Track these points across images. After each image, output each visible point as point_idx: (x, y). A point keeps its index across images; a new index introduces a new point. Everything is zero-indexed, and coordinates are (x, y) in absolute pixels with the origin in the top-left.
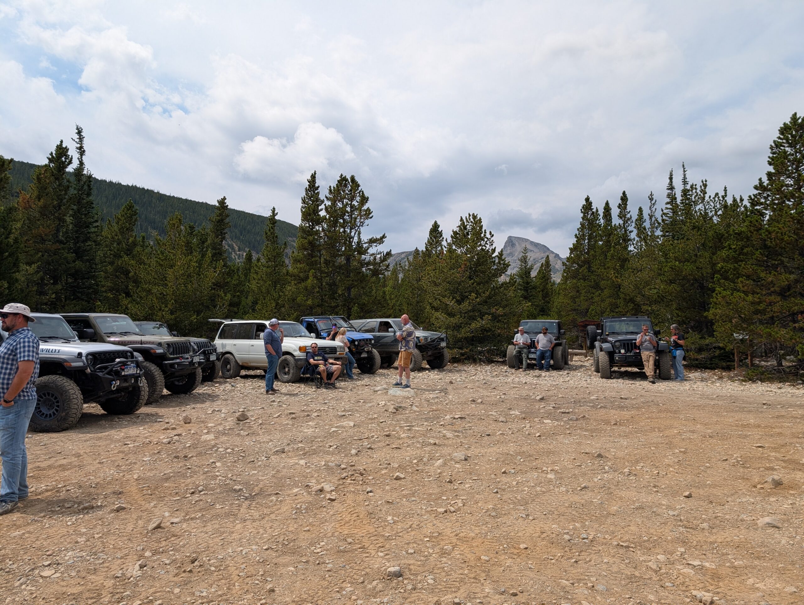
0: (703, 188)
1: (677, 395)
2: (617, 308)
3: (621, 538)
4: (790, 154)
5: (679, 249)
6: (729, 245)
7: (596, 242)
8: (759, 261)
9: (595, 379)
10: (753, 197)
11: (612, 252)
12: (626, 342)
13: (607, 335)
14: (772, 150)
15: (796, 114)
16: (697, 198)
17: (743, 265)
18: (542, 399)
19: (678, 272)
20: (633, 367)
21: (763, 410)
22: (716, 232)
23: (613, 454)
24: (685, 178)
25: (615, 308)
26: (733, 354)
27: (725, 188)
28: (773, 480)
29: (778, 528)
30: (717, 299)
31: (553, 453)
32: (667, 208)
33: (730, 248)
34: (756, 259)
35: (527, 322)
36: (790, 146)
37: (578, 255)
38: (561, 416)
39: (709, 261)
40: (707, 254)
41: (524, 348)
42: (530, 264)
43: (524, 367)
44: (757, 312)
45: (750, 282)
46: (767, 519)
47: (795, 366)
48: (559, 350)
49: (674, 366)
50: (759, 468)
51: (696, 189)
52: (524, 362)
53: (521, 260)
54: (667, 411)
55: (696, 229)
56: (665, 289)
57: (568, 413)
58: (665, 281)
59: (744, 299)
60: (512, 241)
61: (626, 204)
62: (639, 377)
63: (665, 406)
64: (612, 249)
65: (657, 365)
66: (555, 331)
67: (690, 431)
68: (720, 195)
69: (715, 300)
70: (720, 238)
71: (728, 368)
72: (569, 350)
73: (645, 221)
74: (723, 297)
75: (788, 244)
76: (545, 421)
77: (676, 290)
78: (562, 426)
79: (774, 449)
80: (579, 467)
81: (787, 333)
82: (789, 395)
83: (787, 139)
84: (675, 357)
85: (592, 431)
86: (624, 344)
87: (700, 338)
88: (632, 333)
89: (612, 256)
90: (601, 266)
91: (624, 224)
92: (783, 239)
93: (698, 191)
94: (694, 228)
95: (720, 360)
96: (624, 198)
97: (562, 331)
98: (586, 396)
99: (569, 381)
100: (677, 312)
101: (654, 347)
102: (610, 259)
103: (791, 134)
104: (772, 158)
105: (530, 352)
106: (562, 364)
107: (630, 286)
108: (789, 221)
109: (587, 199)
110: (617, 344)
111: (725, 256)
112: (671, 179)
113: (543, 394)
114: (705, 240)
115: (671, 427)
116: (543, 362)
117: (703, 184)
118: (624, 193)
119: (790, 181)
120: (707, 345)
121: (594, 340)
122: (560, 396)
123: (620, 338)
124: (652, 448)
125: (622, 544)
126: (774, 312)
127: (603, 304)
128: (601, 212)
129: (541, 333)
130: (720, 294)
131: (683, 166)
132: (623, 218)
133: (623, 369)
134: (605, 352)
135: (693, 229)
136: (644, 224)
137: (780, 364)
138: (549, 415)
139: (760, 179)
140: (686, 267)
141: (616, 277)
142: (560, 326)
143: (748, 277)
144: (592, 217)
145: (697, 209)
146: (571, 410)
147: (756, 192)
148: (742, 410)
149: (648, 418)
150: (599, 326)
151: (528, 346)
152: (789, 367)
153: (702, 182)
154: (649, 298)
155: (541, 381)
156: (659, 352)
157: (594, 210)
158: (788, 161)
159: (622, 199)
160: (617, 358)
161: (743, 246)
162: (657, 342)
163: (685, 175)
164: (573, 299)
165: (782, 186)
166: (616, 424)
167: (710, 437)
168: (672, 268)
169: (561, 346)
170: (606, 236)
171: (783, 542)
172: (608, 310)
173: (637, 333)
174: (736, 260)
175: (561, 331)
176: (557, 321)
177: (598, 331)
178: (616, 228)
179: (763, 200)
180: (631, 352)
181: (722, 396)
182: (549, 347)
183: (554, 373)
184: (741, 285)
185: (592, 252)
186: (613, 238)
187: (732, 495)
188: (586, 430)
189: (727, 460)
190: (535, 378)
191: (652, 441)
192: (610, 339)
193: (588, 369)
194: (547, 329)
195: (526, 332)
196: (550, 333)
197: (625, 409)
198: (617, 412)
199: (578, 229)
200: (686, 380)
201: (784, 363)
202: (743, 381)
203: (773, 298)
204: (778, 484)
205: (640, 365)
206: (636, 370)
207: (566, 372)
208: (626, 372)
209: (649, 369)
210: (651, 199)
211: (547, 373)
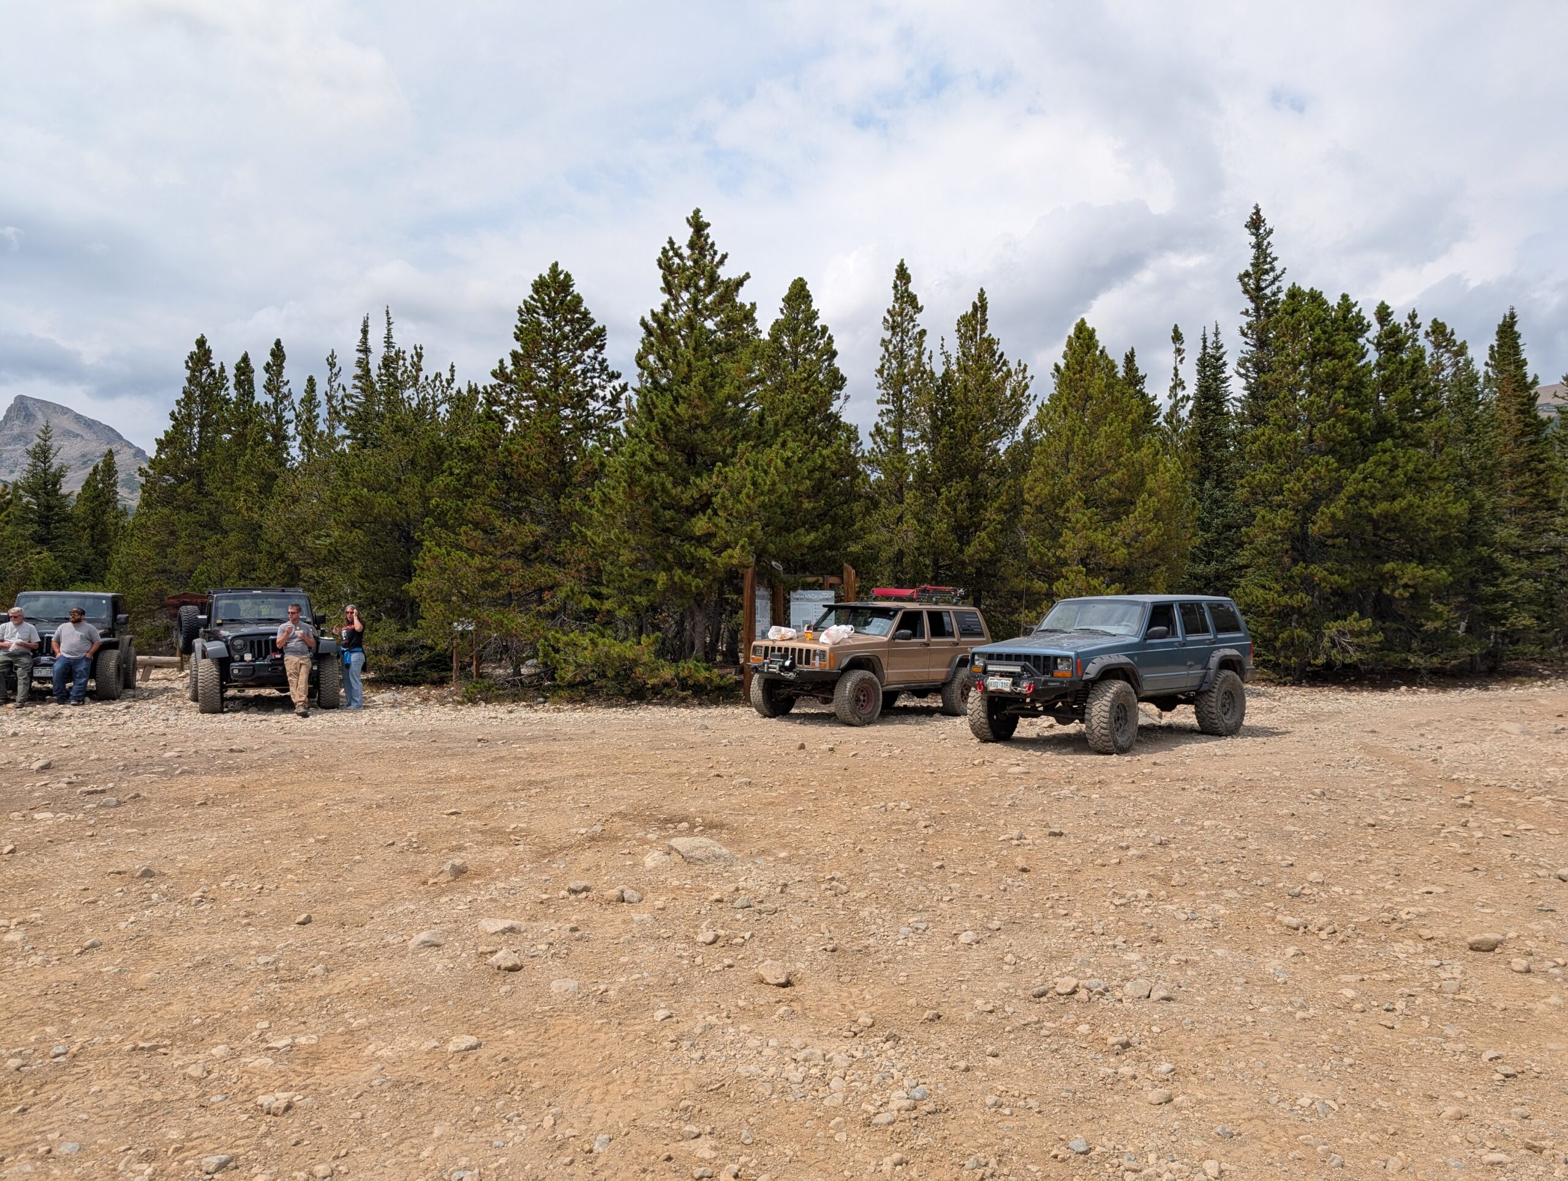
0: (415, 359)
1: (343, 735)
2: (254, 570)
3: (145, 1033)
4: (545, 328)
5: (370, 465)
6: (450, 468)
7: (217, 433)
8: (495, 499)
9: (187, 716)
10: (489, 390)
11: (246, 458)
12: (256, 639)
13: (220, 625)
14: (521, 315)
15: (556, 265)
16: (405, 376)
17: (469, 504)
18: (46, 767)
19: (366, 507)
20: (269, 687)
21: (475, 750)
22: (432, 442)
23: (181, 865)
24: (389, 336)
25: (249, 571)
26: (451, 658)
27: (452, 366)
28: (453, 866)
29: (438, 946)
30: (425, 561)
31: (36, 884)
32: (355, 387)
33: (451, 474)
34: (490, 497)
35: (37, 597)
36: (546, 315)
37: (175, 456)
38: (83, 801)
39: (419, 492)
40: (416, 480)
41: (23, 654)
42: (56, 463)
43: (19, 698)
44: (485, 585)
45: (478, 533)
46: (424, 936)
47: (538, 674)
48: (111, 659)
49: (346, 682)
50: (441, 850)
51: (404, 359)
52: (20, 688)
53: (33, 454)
54: (317, 767)
55: (400, 433)
56: (341, 537)
57: (103, 791)
58: (344, 523)
59: (467, 564)
60: (26, 408)
61: (281, 367)
62: (279, 707)
63: (313, 759)
64: (248, 451)
65: (314, 680)
66: (105, 616)
67: (347, 801)
68: (444, 378)
69: (421, 562)
70: (439, 453)
71: (440, 683)
72: (139, 658)
73: (319, 405)
74: (434, 558)
75: (535, 474)
76: (36, 816)
77: (361, 541)
78: (79, 822)
79: (476, 815)
80: (92, 906)
81: (528, 621)
82: (520, 723)
83: (543, 303)
84: (348, 666)
85: (147, 824)
86: (252, 643)
87: (398, 631)
88: (271, 621)
89: (248, 466)
90: (225, 483)
91: (276, 404)
92: (528, 467)
93: (408, 364)
94: (397, 429)
95: (430, 668)
96: (278, 353)
97: (122, 616)
98: (156, 752)
99: (125, 723)
100: (362, 581)
101: (310, 648)
102: (243, 472)
103: (549, 295)
104: (520, 329)
105: (36, 664)
106: (115, 685)
107: (278, 528)
108: (538, 438)
109: (201, 343)
110: (238, 642)
111: (442, 486)
112: (365, 332)
113: (53, 757)
114: (414, 455)
115: (315, 796)
116: (68, 685)
117: (417, 353)
118: (278, 343)
119: (543, 373)
120: (410, 642)
121: (192, 634)
122: (93, 756)
123: (245, 630)
124: (266, 842)
125: (141, 1044)
126: (512, 587)
127: (223, 561)
128: (230, 373)
129: (67, 620)
130: (429, 552)
131: (388, 313)
132: (274, 393)
133: (251, 692)
134: (213, 659)
135: (395, 431)
136: (317, 410)
137: (517, 672)
138: (53, 802)
139: (501, 362)
140: (380, 500)
141: (249, 509)
142: (116, 605)
143: (476, 525)
144: (211, 380)
145: (405, 396)
146: (111, 785)
147: (495, 382)
148: (443, 753)
149: (274, 785)
150: (205, 608)
151: (33, 650)
152: (530, 676)
153: (415, 348)
154: (312, 554)
155: (58, 729)
156: (319, 657)
157: (216, 368)
158: (543, 340)
159: (273, 354)
160: (236, 672)
161: (471, 471)
162: (317, 639)
163: (389, 330)
164: (161, 547)
165: (532, 379)
166: (205, 804)
167: (379, 806)
168: (356, 500)
169: (117, 648)
170: (237, 424)
171: (439, 967)
172: (235, 574)
173: (280, 621)
174: (461, 495)
175: (119, 616)
176: (110, 594)
177: (200, 617)
178: (258, 411)
179: (504, 398)
180: (264, 658)
181: (418, 732)
182: (87, 651)
183: (95, 709)
184: (464, 538)
185: (207, 454)
186: (252, 430)
187: (383, 904)
188: (135, 824)
189: (393, 844)
190: (43, 723)
191: (270, 829)
192: (224, 633)
193: (177, 696)
194: (83, 613)
195: (29, 619)
196: (90, 621)
197: (233, 773)
198: (215, 779)
199: (178, 403)
200: (366, 707)
201: (524, 671)
202: (461, 703)
203: (510, 563)
204: (459, 872)
205: (282, 683)
206: (274, 692)
207: (125, 704)
208: (258, 697)
209: (298, 691)
210: (332, 365)
211: (78, 710)
